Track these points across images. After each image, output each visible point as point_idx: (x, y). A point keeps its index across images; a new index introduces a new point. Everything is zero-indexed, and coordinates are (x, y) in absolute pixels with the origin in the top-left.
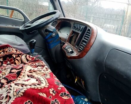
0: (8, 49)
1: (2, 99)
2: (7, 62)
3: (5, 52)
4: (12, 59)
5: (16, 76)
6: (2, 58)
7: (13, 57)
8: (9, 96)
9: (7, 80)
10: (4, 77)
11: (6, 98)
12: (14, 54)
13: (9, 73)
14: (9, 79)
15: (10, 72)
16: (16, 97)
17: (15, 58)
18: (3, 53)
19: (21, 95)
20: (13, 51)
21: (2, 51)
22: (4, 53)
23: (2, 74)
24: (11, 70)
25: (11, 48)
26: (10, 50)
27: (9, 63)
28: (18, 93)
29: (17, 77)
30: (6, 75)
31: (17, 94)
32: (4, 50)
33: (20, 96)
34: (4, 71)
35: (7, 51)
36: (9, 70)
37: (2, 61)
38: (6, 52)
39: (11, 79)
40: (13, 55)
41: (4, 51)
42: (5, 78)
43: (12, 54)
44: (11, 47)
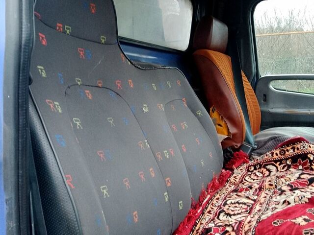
0: (301, 144)
1: (278, 204)
2: (298, 166)
3: (296, 150)
4: (307, 161)
5: (306, 183)
6: (290, 159)
7: (309, 159)
8: (288, 202)
9: (291, 186)
10: (287, 183)
11: (283, 203)
12: (312, 153)
13: (296, 179)
14: (295, 186)
15: (299, 178)
16: (297, 203)
17: (312, 161)
18: (292, 151)
19: (306, 202)
20: (309, 148)
21: (291, 149)
22: (294, 151)
23: (285, 180)
24: (300, 175)
25: (307, 144)
26: (304, 147)
27: (300, 167)
28: (302, 198)
29: (308, 185)
30: (291, 182)
31: (300, 200)
32: (295, 146)
33: (304, 203)
34: (288, 176)
35: (299, 147)
36: (297, 175)
37: (290, 164)
38: (298, 149)
39: (298, 185)
40: (309, 156)
41: (293, 148)
42: (288, 185)
43: (308, 154)
44: (308, 142)
